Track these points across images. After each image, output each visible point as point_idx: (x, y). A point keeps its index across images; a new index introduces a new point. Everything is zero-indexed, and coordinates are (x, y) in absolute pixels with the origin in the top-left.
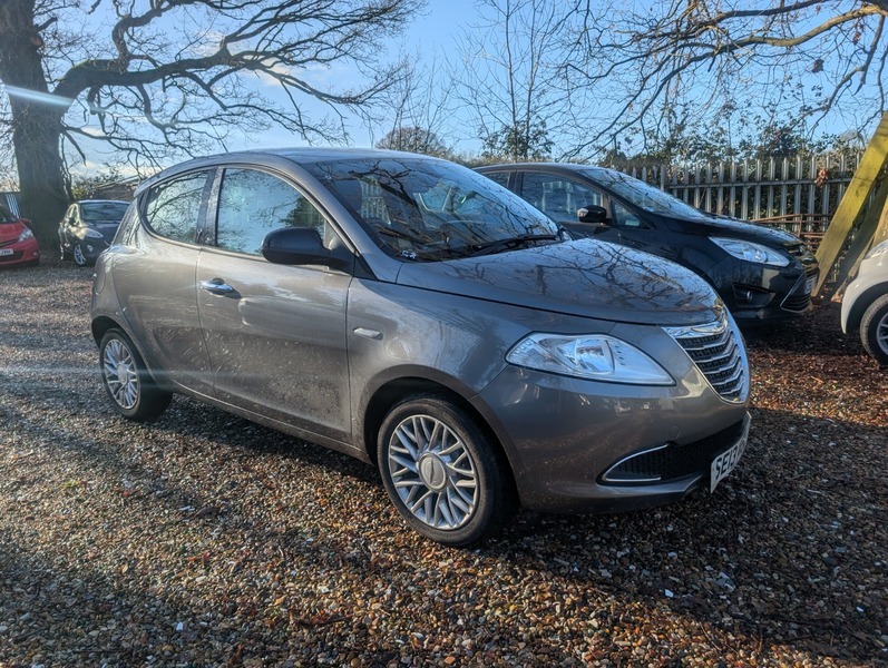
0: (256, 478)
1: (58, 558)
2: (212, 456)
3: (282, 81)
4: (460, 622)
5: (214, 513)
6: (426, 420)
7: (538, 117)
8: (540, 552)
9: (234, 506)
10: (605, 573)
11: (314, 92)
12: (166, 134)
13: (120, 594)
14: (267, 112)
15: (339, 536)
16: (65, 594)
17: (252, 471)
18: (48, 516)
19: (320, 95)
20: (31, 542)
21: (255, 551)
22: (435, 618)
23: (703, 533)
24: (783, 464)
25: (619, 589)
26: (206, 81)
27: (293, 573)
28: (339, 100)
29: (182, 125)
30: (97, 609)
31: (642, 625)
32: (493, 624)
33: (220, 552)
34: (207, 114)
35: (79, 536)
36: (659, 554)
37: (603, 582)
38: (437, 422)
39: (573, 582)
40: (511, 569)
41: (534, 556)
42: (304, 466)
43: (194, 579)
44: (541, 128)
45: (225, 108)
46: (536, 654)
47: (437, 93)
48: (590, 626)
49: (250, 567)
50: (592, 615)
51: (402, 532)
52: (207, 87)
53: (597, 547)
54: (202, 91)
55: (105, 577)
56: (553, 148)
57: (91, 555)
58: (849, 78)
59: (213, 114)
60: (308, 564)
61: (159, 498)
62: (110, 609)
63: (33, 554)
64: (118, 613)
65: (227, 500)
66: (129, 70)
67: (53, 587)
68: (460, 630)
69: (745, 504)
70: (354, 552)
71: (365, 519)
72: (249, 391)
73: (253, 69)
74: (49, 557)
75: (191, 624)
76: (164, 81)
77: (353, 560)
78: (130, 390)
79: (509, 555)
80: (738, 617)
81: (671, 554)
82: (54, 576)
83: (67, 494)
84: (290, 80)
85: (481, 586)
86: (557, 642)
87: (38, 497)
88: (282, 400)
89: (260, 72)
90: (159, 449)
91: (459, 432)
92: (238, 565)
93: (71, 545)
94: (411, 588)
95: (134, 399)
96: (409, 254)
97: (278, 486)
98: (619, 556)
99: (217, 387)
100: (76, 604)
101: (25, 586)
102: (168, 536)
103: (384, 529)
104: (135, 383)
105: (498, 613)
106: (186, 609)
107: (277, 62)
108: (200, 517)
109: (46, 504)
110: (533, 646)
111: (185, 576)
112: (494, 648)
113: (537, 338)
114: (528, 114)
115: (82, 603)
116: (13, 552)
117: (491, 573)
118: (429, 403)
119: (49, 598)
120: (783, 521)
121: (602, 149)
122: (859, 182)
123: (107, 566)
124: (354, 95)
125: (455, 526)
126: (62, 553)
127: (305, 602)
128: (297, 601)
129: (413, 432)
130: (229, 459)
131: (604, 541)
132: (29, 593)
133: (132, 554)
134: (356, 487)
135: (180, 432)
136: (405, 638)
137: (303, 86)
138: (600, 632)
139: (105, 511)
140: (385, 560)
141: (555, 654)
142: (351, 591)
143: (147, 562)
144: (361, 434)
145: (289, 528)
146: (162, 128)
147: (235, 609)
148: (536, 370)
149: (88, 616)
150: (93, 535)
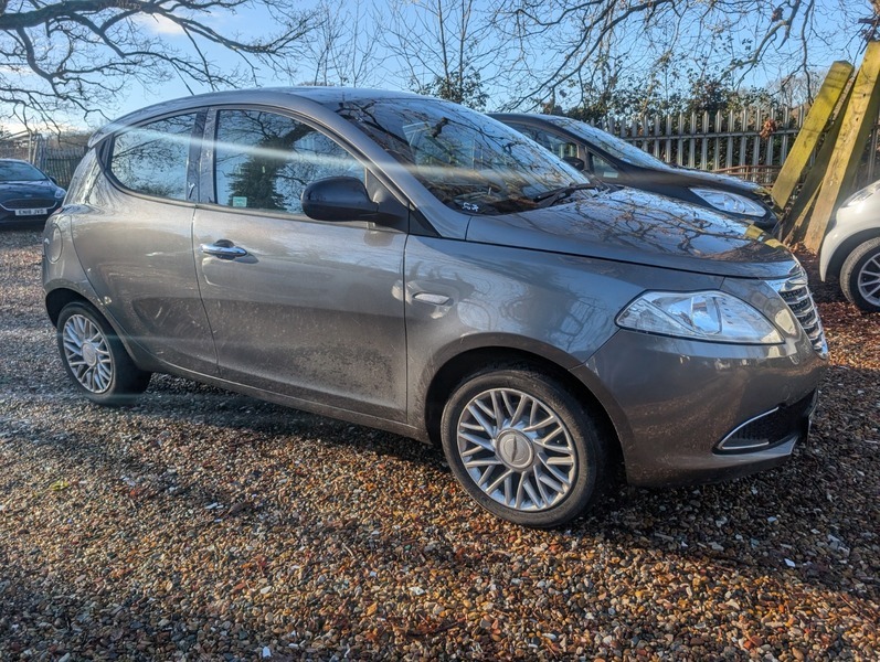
0: (281, 465)
1: (79, 579)
2: (219, 442)
3: (184, 26)
4: (589, 616)
5: (248, 510)
6: (509, 394)
7: (472, 68)
8: (637, 528)
9: (268, 499)
10: (716, 546)
11: (220, 39)
12: (54, 85)
13: (176, 618)
14: (171, 60)
15: (406, 525)
16: (104, 624)
17: (272, 457)
18: (45, 527)
19: (229, 44)
20: (35, 561)
21: (316, 550)
22: (559, 615)
23: (789, 494)
24: (828, 415)
25: (739, 563)
26: (99, 24)
27: (372, 574)
28: (249, 49)
29: (70, 75)
30: (154, 640)
31: (782, 601)
32: (625, 615)
33: (276, 556)
34: (99, 63)
35: (93, 549)
36: (759, 520)
37: (718, 557)
38: (523, 396)
39: (688, 559)
40: (614, 549)
41: (632, 533)
42: (329, 447)
43: (258, 591)
44: (475, 81)
45: (123, 55)
46: (690, 646)
47: (363, 40)
48: (731, 608)
49: (320, 571)
50: (728, 595)
51: (474, 515)
52: (101, 32)
53: (693, 518)
54: (93, 36)
55: (147, 599)
56: (488, 101)
57: (119, 572)
58: (774, 32)
59: (106, 62)
60: (385, 562)
61: (175, 496)
62: (169, 638)
63: (45, 576)
64: (182, 642)
65: (257, 492)
66: (7, 11)
67: (86, 617)
68: (592, 626)
69: (813, 460)
70: (432, 542)
71: (427, 504)
72: (266, 368)
73: (150, 12)
74: (66, 577)
75: (279, 648)
76: (48, 25)
77: (434, 552)
78: (100, 372)
79: (605, 533)
80: (870, 583)
81: (771, 519)
82: (82, 603)
83: (59, 499)
84: (193, 26)
85: (592, 571)
86: (704, 630)
87: (24, 505)
88: (315, 376)
89: (158, 16)
90: (150, 437)
91: (554, 405)
92: (305, 570)
93: (89, 562)
94: (516, 581)
95: (106, 382)
96: (471, 206)
97: (310, 472)
98: (719, 526)
99: (221, 364)
100: (124, 636)
101: (51, 619)
102: (205, 541)
103: (453, 514)
104: (108, 365)
105: (626, 601)
106: (263, 629)
107: (177, 5)
108: (234, 515)
109: (38, 513)
110: (682, 636)
111: (246, 588)
112: (641, 644)
113: (651, 297)
114: (461, 65)
115: (131, 633)
116: (18, 576)
117: (597, 554)
118: (514, 375)
119: (86, 630)
120: (860, 476)
121: (540, 102)
122: (807, 133)
123: (144, 583)
124: (264, 44)
125: (544, 507)
126: (81, 573)
127: (401, 608)
128: (393, 608)
129: (491, 408)
130: (240, 445)
131: (696, 510)
132: (58, 627)
133: (170, 567)
134: (398, 468)
135: (168, 417)
136: (538, 641)
137: (209, 33)
138: (744, 613)
139: (115, 516)
140: (470, 550)
141: (709, 645)
142: (449, 591)
143: (193, 575)
144: (421, 412)
145: (345, 522)
146: (49, 77)
147: (322, 624)
148: (650, 333)
149: (146, 650)
150: (112, 547)
